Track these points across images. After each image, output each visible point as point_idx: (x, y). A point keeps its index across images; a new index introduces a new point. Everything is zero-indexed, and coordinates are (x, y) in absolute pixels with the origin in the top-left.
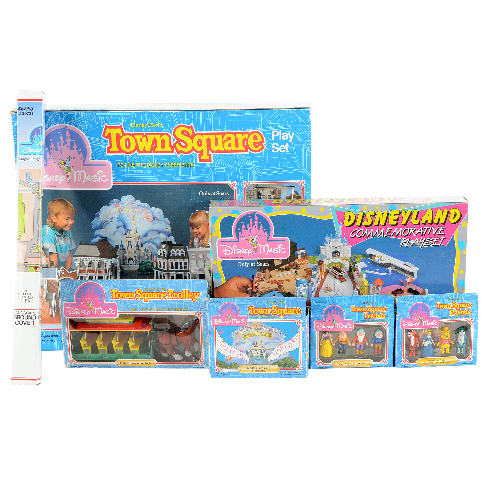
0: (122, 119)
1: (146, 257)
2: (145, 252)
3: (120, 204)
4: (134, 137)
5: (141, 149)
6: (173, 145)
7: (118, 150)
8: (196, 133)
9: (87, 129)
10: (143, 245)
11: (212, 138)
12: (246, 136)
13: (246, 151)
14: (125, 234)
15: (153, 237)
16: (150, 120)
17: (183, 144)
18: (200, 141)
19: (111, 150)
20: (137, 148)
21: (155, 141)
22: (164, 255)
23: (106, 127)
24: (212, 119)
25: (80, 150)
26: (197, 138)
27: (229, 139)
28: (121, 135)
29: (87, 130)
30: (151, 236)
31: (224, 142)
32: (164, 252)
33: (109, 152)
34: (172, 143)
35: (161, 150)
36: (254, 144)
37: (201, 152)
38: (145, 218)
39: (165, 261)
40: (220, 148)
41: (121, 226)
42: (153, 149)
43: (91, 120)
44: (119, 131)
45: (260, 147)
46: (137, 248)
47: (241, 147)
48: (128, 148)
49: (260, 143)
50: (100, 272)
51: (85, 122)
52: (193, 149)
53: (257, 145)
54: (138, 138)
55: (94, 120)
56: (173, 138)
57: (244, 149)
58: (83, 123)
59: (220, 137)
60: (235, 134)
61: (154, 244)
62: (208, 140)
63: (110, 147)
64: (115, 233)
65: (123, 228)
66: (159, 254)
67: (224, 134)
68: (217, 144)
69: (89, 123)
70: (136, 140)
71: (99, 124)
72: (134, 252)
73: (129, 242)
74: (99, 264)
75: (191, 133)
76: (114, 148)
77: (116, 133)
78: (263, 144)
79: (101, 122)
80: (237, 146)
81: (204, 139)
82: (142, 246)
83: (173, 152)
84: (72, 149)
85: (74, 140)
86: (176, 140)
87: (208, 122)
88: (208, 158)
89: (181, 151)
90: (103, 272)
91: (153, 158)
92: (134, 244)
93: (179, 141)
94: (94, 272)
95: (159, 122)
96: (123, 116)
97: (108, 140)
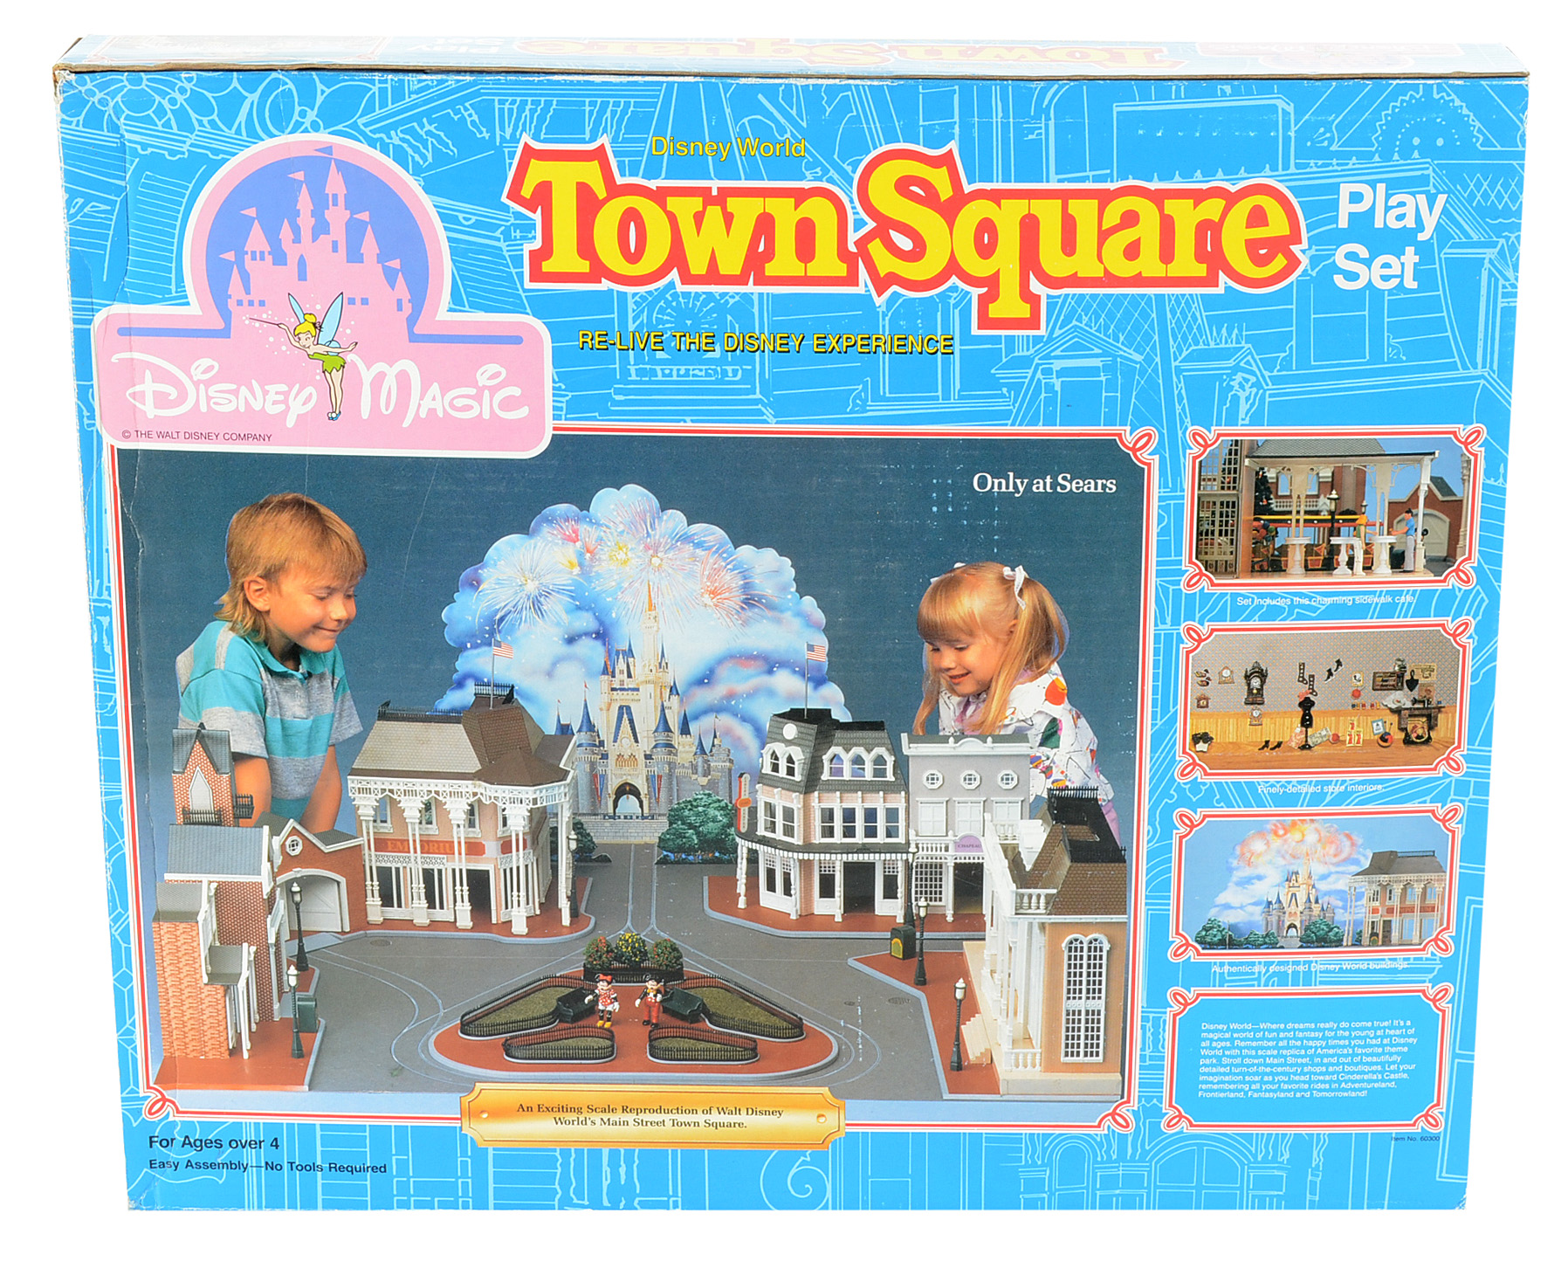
0: (608, 114)
1: (704, 781)
2: (700, 760)
3: (583, 528)
4: (663, 206)
5: (698, 266)
6: (852, 248)
7: (584, 266)
8: (967, 188)
9: (430, 159)
10: (693, 727)
11: (1049, 214)
12: (1212, 209)
13: (1211, 281)
14: (605, 671)
15: (742, 687)
16: (745, 120)
17: (905, 243)
18: (986, 227)
19: (547, 266)
20: (677, 257)
21: (765, 225)
22: (791, 771)
23: (529, 153)
24: (1052, 123)
25: (395, 264)
26: (971, 215)
27: (1130, 219)
28: (601, 193)
29: (430, 167)
30: (732, 681)
31: (1103, 236)
32: (790, 760)
33: (537, 275)
34: (853, 237)
35: (797, 269)
36: (1252, 246)
37: (992, 284)
38: (707, 599)
39: (795, 801)
40: (1085, 263)
41: (587, 634)
42: (755, 264)
43: (456, 118)
44: (590, 173)
45: (1280, 262)
46: (662, 737)
47: (1186, 263)
48: (633, 258)
49: (1280, 245)
50: (475, 849)
51: (422, 127)
52: (953, 267)
53: (1262, 252)
54: (684, 208)
55: (470, 115)
56: (854, 210)
57: (1201, 270)
58: (411, 132)
59: (1084, 211)
60: (1158, 197)
61: (744, 719)
62: (1030, 227)
63: (546, 251)
64: (554, 664)
65: (598, 644)
66: (767, 770)
67: (1105, 198)
68: (1069, 246)
69: (442, 134)
70: (672, 218)
71: (493, 136)
72: (648, 757)
73: (625, 710)
74: (471, 812)
75: (945, 192)
76: (566, 257)
77: (578, 183)
78: (1295, 248)
79: (502, 129)
80: (1167, 255)
81: (1008, 218)
82: (685, 730)
83: (852, 279)
84: (354, 256)
85: (365, 216)
86: (871, 224)
87: (1030, 137)
88: (1024, 311)
89: (893, 279)
90: (492, 848)
91: (756, 310)
92: (646, 720)
93: (885, 226)
94: (446, 848)
95: (788, 135)
96: (611, 100)
97: (537, 217)
